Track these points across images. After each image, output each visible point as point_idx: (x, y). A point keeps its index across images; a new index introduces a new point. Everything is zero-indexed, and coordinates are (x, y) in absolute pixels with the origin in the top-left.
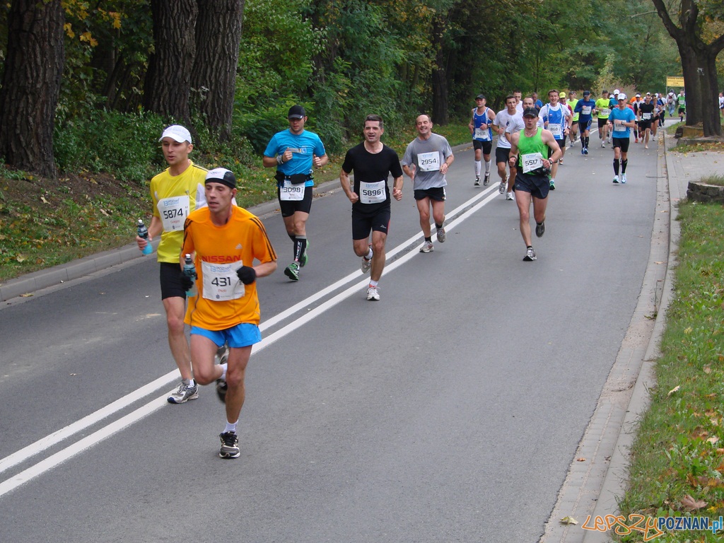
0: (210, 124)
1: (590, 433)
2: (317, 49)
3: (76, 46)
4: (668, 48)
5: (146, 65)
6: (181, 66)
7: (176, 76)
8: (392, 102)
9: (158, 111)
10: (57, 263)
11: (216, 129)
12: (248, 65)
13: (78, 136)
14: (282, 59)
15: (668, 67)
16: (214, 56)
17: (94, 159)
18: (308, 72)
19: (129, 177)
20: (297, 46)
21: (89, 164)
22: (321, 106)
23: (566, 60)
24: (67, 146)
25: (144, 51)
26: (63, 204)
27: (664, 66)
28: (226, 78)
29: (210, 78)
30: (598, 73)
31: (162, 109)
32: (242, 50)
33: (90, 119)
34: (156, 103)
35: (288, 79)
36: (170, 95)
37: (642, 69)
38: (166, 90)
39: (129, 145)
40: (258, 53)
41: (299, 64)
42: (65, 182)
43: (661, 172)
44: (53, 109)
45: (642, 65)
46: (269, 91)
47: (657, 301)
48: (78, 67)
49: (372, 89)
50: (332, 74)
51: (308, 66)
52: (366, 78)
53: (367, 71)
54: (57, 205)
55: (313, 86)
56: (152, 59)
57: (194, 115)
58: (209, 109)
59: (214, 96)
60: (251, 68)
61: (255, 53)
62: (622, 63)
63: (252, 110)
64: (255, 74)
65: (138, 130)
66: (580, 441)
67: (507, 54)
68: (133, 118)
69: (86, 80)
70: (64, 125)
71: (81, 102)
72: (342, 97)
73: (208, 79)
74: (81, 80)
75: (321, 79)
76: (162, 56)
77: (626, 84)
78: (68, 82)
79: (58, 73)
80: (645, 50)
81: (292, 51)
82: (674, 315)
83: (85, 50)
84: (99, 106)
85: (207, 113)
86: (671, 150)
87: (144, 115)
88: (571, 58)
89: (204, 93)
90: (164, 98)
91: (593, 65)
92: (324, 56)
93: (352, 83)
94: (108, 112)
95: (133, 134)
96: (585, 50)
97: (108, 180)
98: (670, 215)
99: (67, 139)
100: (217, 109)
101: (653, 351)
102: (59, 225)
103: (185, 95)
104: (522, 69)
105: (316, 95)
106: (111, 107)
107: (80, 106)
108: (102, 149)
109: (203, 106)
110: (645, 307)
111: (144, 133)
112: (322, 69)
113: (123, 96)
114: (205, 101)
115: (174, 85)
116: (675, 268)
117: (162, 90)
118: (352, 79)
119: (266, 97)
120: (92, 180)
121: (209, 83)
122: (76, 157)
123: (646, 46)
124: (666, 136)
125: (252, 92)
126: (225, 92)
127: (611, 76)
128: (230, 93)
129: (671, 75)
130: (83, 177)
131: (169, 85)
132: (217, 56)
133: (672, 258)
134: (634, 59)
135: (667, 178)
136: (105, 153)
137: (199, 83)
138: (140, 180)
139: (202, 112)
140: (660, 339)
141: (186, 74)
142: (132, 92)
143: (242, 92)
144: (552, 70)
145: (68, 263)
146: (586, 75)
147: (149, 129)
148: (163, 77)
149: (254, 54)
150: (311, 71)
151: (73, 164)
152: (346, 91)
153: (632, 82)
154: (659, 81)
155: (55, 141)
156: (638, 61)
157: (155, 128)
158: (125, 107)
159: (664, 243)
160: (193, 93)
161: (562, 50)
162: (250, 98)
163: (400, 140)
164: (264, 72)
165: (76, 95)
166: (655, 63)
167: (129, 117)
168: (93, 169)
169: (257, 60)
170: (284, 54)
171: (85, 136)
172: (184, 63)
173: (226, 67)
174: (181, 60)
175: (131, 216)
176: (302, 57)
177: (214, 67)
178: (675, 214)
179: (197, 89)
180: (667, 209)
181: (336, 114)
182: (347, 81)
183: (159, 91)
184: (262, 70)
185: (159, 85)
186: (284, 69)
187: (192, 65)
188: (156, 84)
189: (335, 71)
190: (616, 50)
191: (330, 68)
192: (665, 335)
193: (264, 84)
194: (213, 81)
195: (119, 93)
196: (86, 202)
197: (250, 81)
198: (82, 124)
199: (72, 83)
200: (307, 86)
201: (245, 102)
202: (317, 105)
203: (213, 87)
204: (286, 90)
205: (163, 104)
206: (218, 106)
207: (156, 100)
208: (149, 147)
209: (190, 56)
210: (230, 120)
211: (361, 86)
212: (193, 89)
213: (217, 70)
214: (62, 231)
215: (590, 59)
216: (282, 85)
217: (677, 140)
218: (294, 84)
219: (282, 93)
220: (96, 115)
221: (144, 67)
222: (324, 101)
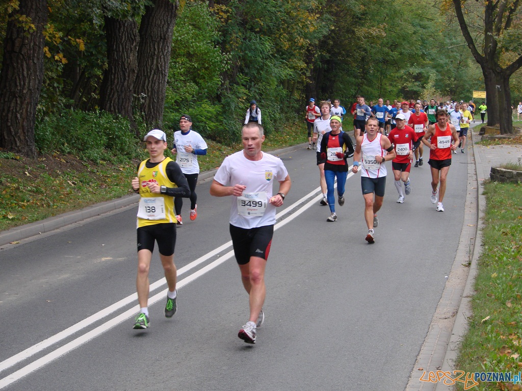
0: (147, 120)
1: (425, 349)
2: (224, 68)
3: (52, 63)
4: (474, 70)
5: (102, 77)
6: (127, 78)
7: (123, 85)
8: (277, 106)
9: (110, 111)
10: (37, 220)
11: (151, 124)
12: (174, 78)
13: (52, 127)
14: (199, 75)
15: (474, 84)
16: (151, 71)
17: (63, 145)
18: (218, 84)
19: (89, 158)
20: (210, 65)
21: (60, 148)
22: (227, 108)
23: (401, 77)
24: (44, 135)
25: (100, 67)
26: (41, 177)
27: (471, 83)
28: (159, 88)
29: (147, 87)
30: (424, 87)
31: (112, 109)
32: (171, 67)
33: (60, 116)
34: (108, 105)
35: (203, 88)
36: (119, 99)
37: (455, 84)
38: (116, 96)
39: (89, 135)
40: (182, 70)
41: (211, 78)
42: (42, 161)
43: (470, 159)
44: (35, 108)
45: (455, 82)
46: (190, 98)
47: (471, 253)
48: (53, 78)
49: (263, 97)
50: (235, 85)
51: (218, 80)
52: (259, 89)
53: (260, 84)
54: (36, 177)
55: (221, 94)
56: (106, 73)
57: (136, 114)
58: (146, 110)
59: (150, 100)
60: (177, 81)
61: (180, 69)
62: (441, 80)
63: (177, 111)
64: (179, 85)
65: (95, 124)
66: (418, 355)
67: (359, 73)
68: (91, 116)
69: (58, 87)
70: (42, 120)
71: (54, 103)
72: (242, 102)
73: (146, 88)
74: (54, 88)
75: (226, 89)
76: (113, 72)
77: (444, 95)
78: (45, 89)
79: (39, 83)
80: (458, 71)
81: (206, 69)
82: (483, 264)
83: (58, 66)
84: (68, 106)
85: (145, 112)
86: (477, 143)
87: (100, 113)
88: (405, 76)
89: (143, 98)
90: (114, 101)
91: (420, 81)
92: (229, 72)
93: (249, 92)
94: (74, 111)
95: (92, 127)
96: (415, 70)
97: (73, 160)
98: (478, 191)
99: (44, 130)
100: (152, 110)
101: (469, 290)
102: (38, 192)
103: (129, 99)
104: (370, 83)
105: (223, 101)
106: (76, 107)
107: (53, 106)
108: (69, 137)
109: (142, 108)
110: (461, 257)
111: (99, 126)
112: (227, 82)
113: (84, 99)
114: (143, 104)
115: (122, 91)
116: (483, 229)
117: (113, 97)
118: (249, 89)
119: (187, 101)
120: (62, 160)
121: (146, 91)
122: (50, 142)
123: (458, 68)
124: (473, 133)
125: (178, 97)
126: (158, 98)
127: (433, 89)
128: (162, 98)
129: (476, 90)
130: (55, 157)
131: (118, 92)
132: (153, 71)
133: (480, 222)
134: (450, 78)
135: (475, 164)
136: (71, 140)
137: (140, 91)
138: (96, 160)
139: (141, 112)
140: (474, 281)
141: (130, 85)
142: (91, 96)
143: (170, 97)
144: (391, 85)
145: (45, 220)
146: (415, 89)
147: (103, 124)
148: (114, 86)
149: (179, 71)
150: (220, 83)
151: (49, 148)
152: (244, 98)
153: (448, 94)
154: (468, 94)
155: (36, 131)
156: (452, 79)
157: (108, 123)
158: (86, 107)
159: (474, 211)
160: (135, 98)
161: (397, 71)
162: (176, 102)
163: (282, 133)
164: (185, 83)
165: (51, 98)
166: (465, 81)
167: (89, 114)
168: (63, 151)
169: (181, 74)
170: (200, 71)
171: (57, 128)
172: (129, 76)
173: (159, 80)
174: (127, 75)
175: (90, 186)
176: (213, 73)
177: (150, 79)
178: (481, 190)
179: (138, 95)
180: (476, 186)
181: (237, 115)
182: (246, 91)
183: (111, 96)
184: (185, 81)
185: (111, 92)
186: (201, 81)
187: (135, 78)
188: (108, 91)
189: (238, 84)
190: (437, 71)
191: (233, 81)
192: (477, 278)
193: (186, 92)
194: (150, 90)
195: (82, 96)
196: (57, 176)
197: (176, 90)
198: (55, 119)
199: (48, 89)
200: (217, 94)
201: (172, 105)
202: (223, 107)
203: (149, 94)
204: (201, 97)
205: (114, 106)
206: (153, 108)
207: (109, 102)
208: (103, 137)
209: (134, 71)
210: (161, 118)
211: (256, 94)
212: (135, 95)
213: (152, 81)
214: (40, 197)
215: (418, 77)
216: (199, 93)
217: (481, 137)
218: (207, 93)
219: (199, 98)
220: (65, 113)
221: (100, 79)
222: (228, 104)
